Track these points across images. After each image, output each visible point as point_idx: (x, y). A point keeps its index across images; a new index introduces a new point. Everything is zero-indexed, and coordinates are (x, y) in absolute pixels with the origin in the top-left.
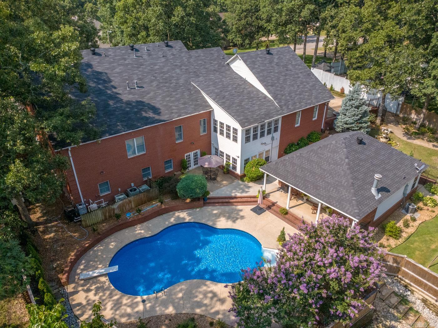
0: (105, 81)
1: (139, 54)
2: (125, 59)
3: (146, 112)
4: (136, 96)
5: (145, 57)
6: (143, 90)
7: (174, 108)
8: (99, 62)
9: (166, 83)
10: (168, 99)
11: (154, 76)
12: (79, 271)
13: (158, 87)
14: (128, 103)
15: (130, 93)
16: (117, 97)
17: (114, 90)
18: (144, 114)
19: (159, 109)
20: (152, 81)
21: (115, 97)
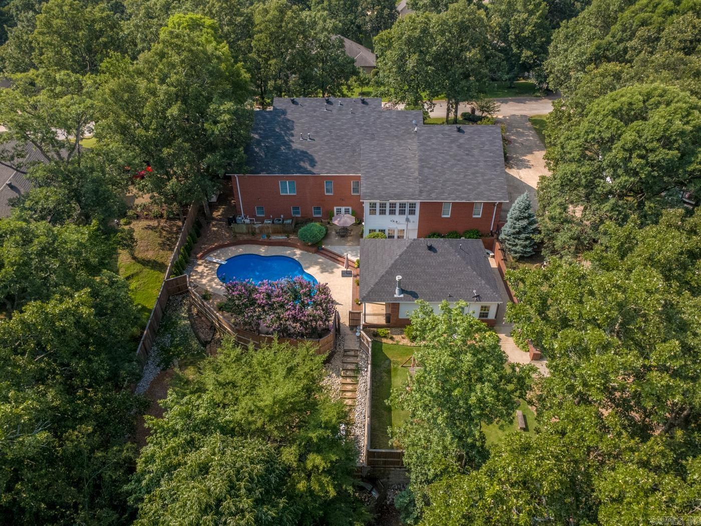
0: (289, 129)
1: (330, 107)
2: (315, 111)
3: (304, 162)
4: (304, 147)
5: (334, 111)
6: (313, 142)
7: (328, 164)
8: (292, 111)
9: (337, 140)
10: (328, 155)
11: (330, 132)
12: (212, 255)
13: (327, 143)
14: (295, 151)
15: (301, 143)
16: (289, 145)
17: (291, 138)
18: (302, 164)
19: (316, 162)
20: (326, 136)
21: (287, 144)
